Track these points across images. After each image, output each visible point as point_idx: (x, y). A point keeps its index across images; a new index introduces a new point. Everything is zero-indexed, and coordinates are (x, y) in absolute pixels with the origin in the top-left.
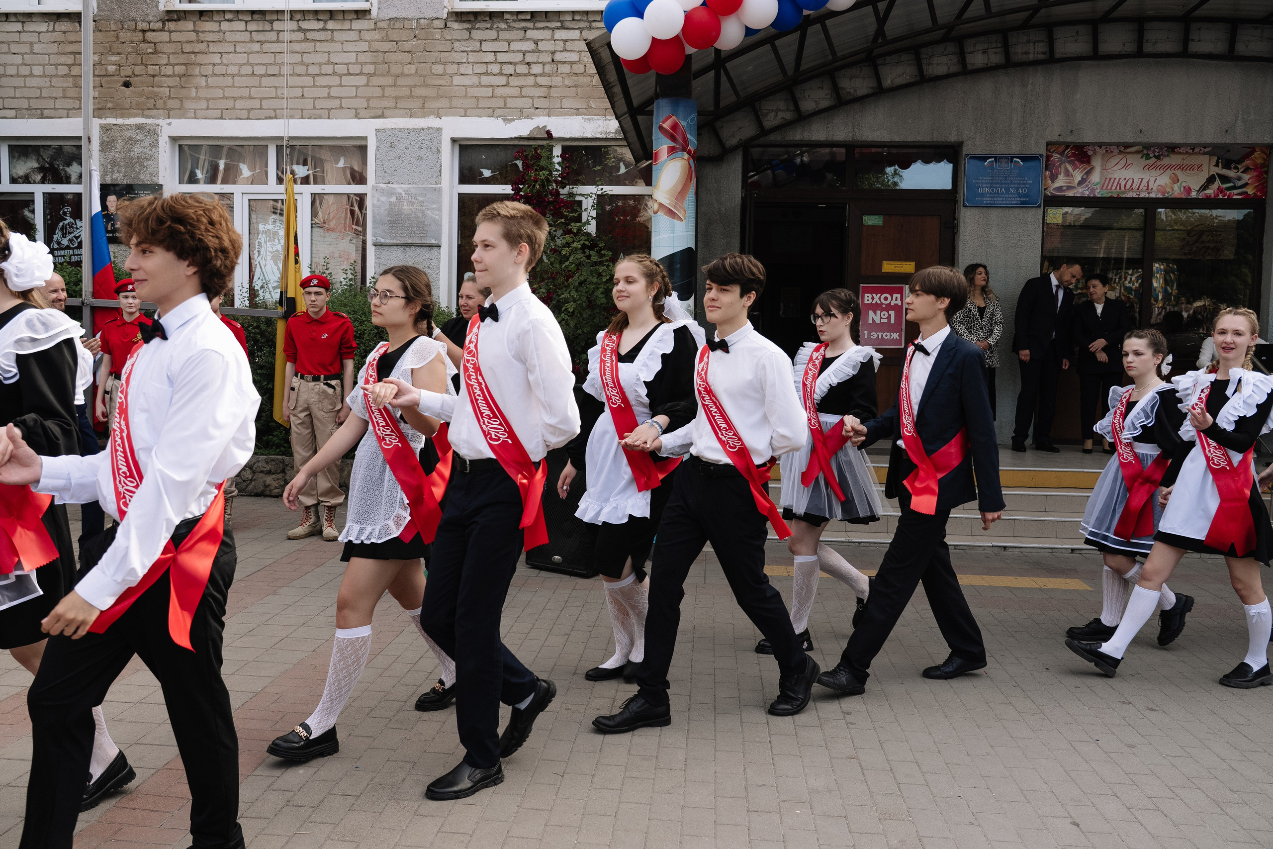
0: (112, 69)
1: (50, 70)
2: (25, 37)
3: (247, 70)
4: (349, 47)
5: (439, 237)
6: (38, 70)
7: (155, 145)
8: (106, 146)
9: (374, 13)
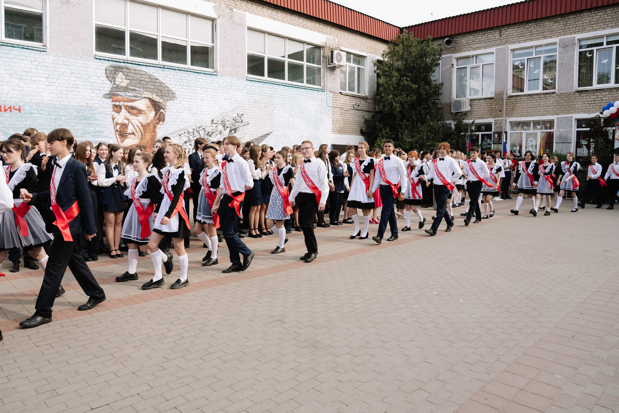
0: (497, 108)
1: (484, 109)
2: (479, 103)
3: (527, 106)
4: (550, 100)
5: (571, 141)
6: (482, 110)
7: (506, 123)
8: (495, 124)
9: (557, 92)
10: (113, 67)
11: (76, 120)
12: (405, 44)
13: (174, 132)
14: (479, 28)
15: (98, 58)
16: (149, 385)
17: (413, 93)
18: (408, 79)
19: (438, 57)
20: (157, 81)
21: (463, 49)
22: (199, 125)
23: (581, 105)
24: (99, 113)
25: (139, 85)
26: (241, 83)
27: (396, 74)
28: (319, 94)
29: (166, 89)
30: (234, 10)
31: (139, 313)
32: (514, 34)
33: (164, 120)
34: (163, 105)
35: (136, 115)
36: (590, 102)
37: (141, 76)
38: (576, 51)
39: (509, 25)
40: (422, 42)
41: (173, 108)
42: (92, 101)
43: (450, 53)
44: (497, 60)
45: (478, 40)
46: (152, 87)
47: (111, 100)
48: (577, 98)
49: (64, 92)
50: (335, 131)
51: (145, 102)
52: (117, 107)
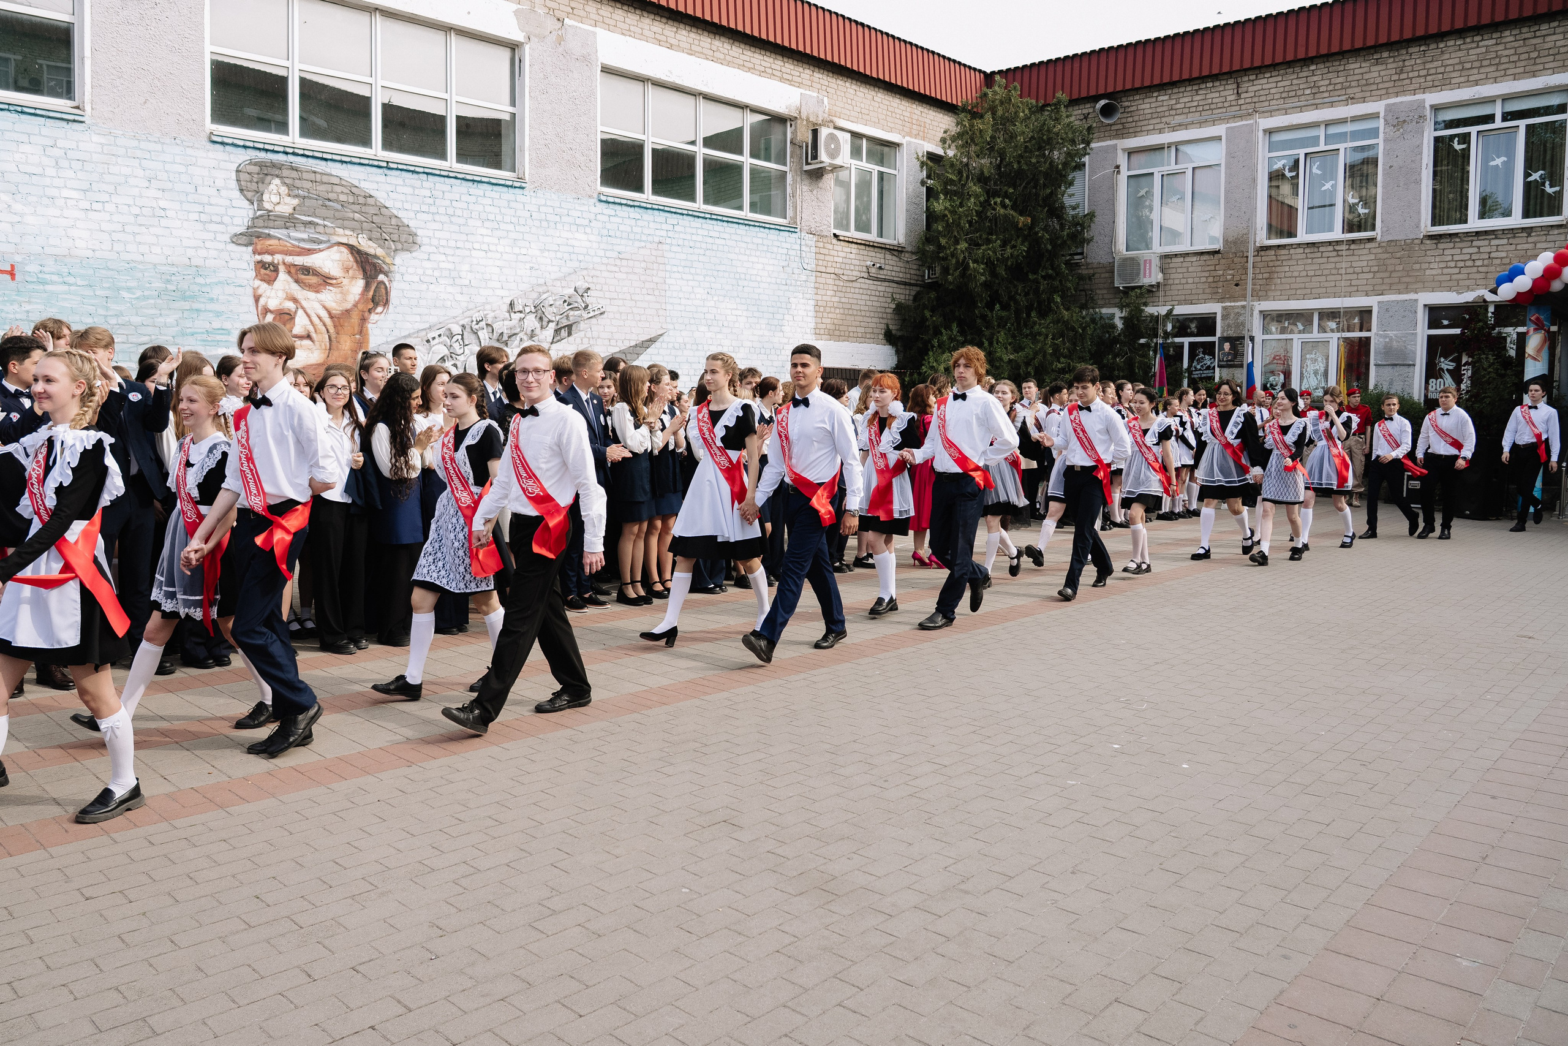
0: (1229, 277)
1: (1197, 280)
2: (1185, 264)
3: (1304, 273)
4: (1362, 258)
5: (1414, 360)
6: (1190, 281)
7: (1252, 315)
8: (1224, 317)
9: (1379, 238)
10: (255, 164)
11: (159, 301)
12: (1000, 113)
13: (414, 333)
14: (1185, 76)
15: (219, 139)
16: (399, 1002)
17: (1018, 237)
18: (1007, 201)
19: (1081, 146)
20: (370, 201)
21: (1144, 128)
22: (477, 315)
23: (1440, 271)
24: (220, 282)
25: (323, 212)
26: (585, 208)
27: (977, 189)
28: (781, 239)
29: (394, 222)
30: (566, 20)
31: (352, 806)
32: (1273, 91)
33: (386, 303)
34: (384, 262)
35: (315, 289)
36: (1461, 264)
37: (329, 187)
38: (1426, 134)
39: (1260, 69)
40: (1042, 109)
41: (411, 270)
42: (203, 253)
43: (1111, 137)
44: (1230, 155)
45: (1182, 105)
46: (357, 216)
47: (250, 249)
48: (1428, 252)
49: (128, 228)
50: (822, 332)
51: (338, 255)
52: (266, 269)
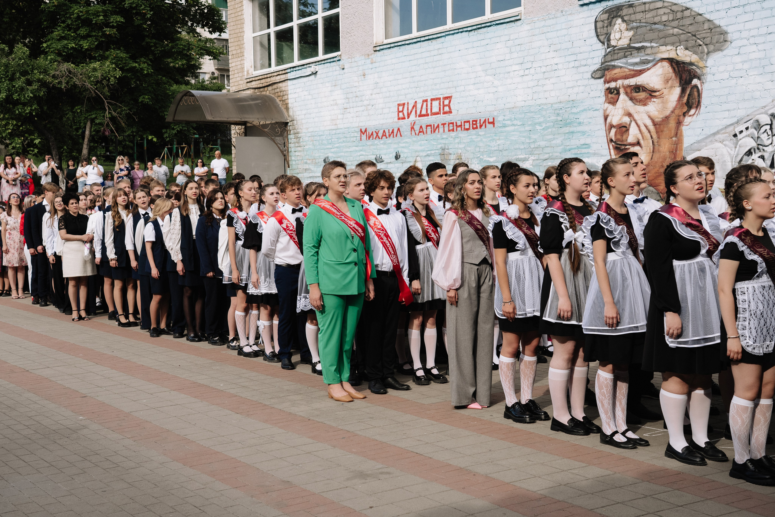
13: (722, 130)
24: (585, 110)
25: (651, 35)
33: (698, 105)
35: (643, 102)
37: (653, 13)
42: (576, 90)
46: (676, 31)
47: (602, 80)
51: (661, 69)
52: (612, 93)
